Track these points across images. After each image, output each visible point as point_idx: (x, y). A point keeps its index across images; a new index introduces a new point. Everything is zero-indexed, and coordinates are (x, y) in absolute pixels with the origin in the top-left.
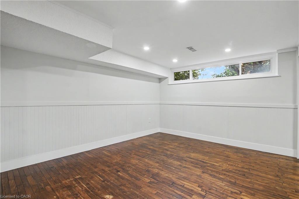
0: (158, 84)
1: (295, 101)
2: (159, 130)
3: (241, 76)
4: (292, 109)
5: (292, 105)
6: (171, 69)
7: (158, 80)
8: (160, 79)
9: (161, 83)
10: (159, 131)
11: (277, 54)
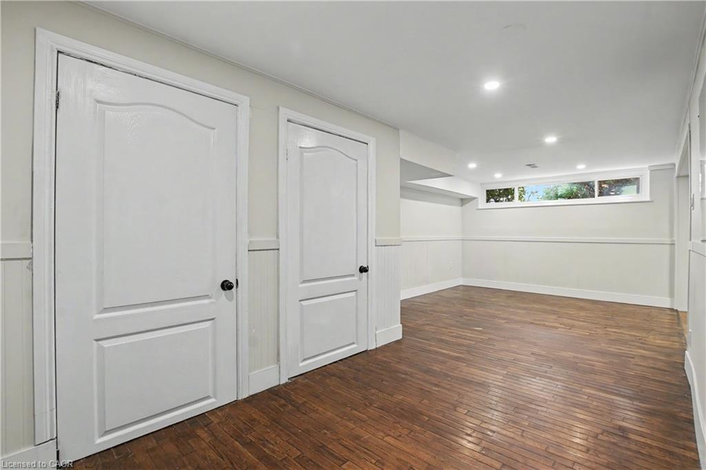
0: (460, 208)
1: (671, 235)
2: (461, 282)
3: (598, 199)
4: (668, 246)
5: (668, 240)
6: (481, 184)
7: (459, 202)
8: (464, 201)
9: (464, 207)
10: (461, 284)
11: (649, 171)
